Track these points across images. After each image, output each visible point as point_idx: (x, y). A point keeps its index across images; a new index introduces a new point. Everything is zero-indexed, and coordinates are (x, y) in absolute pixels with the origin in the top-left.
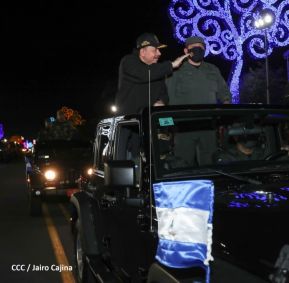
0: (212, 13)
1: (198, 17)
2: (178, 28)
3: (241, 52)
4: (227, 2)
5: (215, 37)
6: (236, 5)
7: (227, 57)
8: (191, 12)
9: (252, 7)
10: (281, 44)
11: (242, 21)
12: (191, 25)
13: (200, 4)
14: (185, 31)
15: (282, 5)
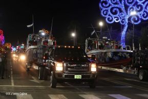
0: (116, 6)
1: (111, 7)
2: (102, 11)
3: (127, 22)
4: (123, 2)
5: (117, 16)
6: (127, 3)
7: (121, 23)
8: (108, 5)
9: (133, 4)
10: (144, 19)
11: (129, 9)
12: (107, 10)
13: (112, 2)
14: (105, 13)
15: (146, 3)
